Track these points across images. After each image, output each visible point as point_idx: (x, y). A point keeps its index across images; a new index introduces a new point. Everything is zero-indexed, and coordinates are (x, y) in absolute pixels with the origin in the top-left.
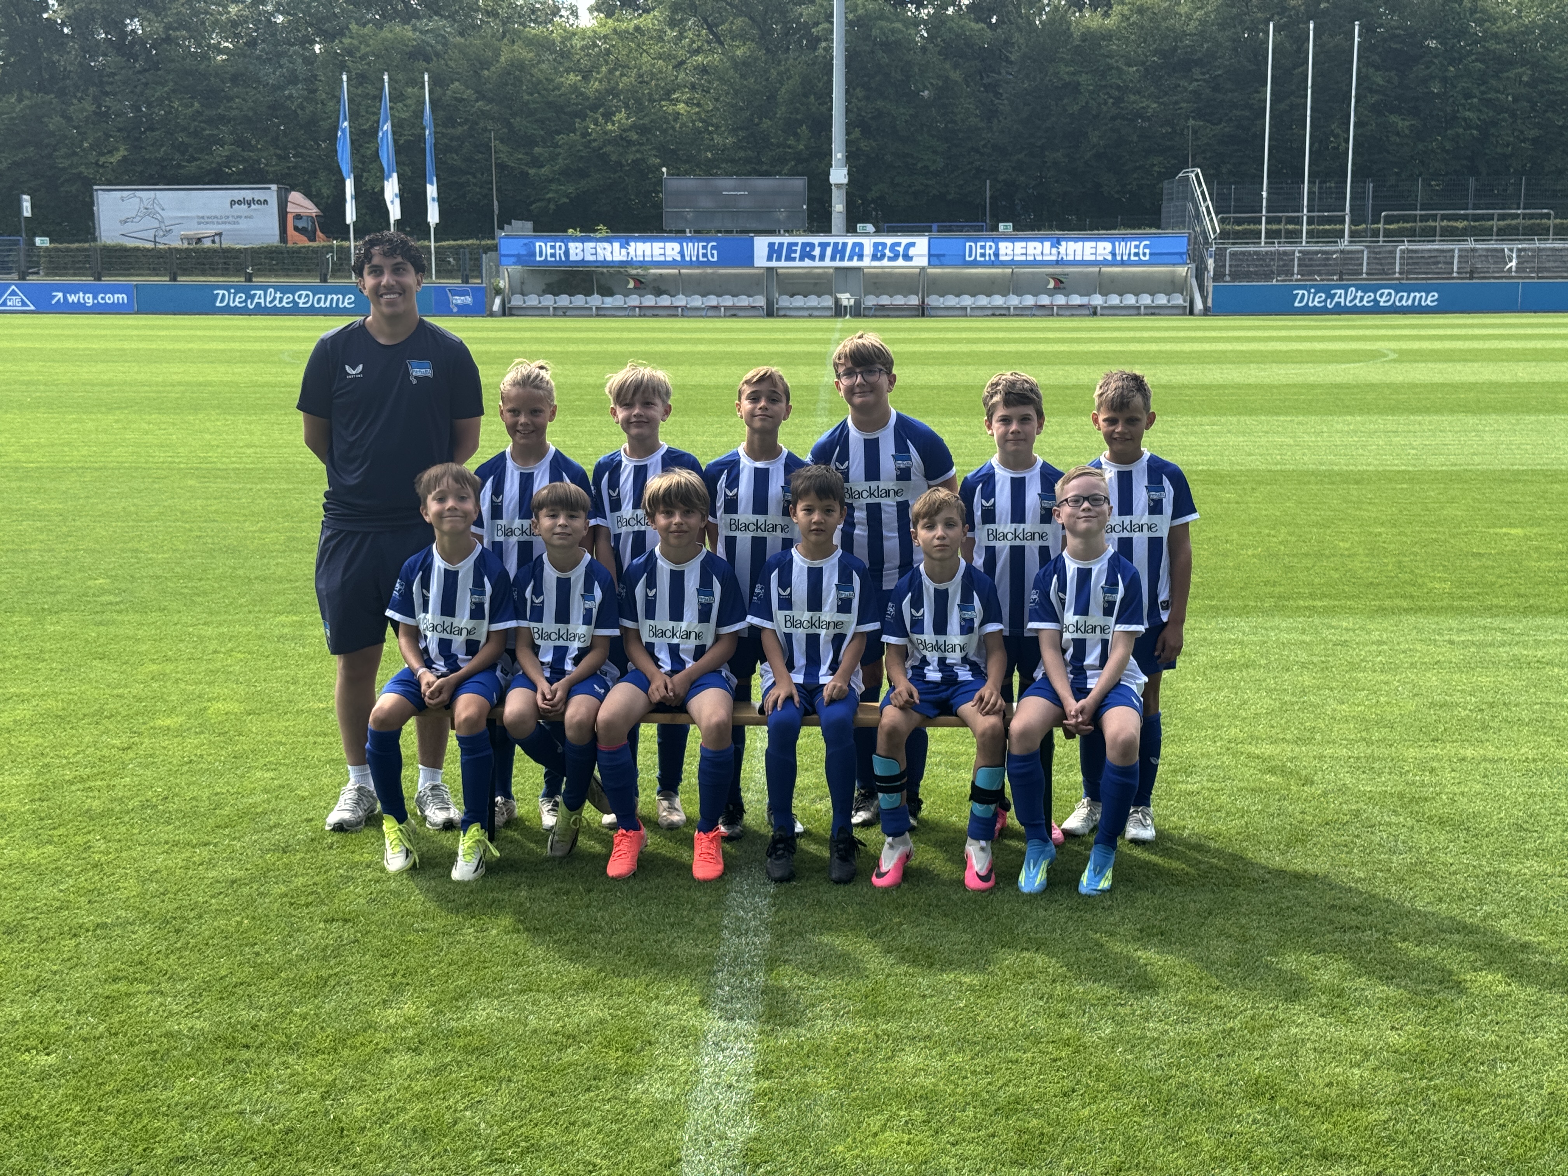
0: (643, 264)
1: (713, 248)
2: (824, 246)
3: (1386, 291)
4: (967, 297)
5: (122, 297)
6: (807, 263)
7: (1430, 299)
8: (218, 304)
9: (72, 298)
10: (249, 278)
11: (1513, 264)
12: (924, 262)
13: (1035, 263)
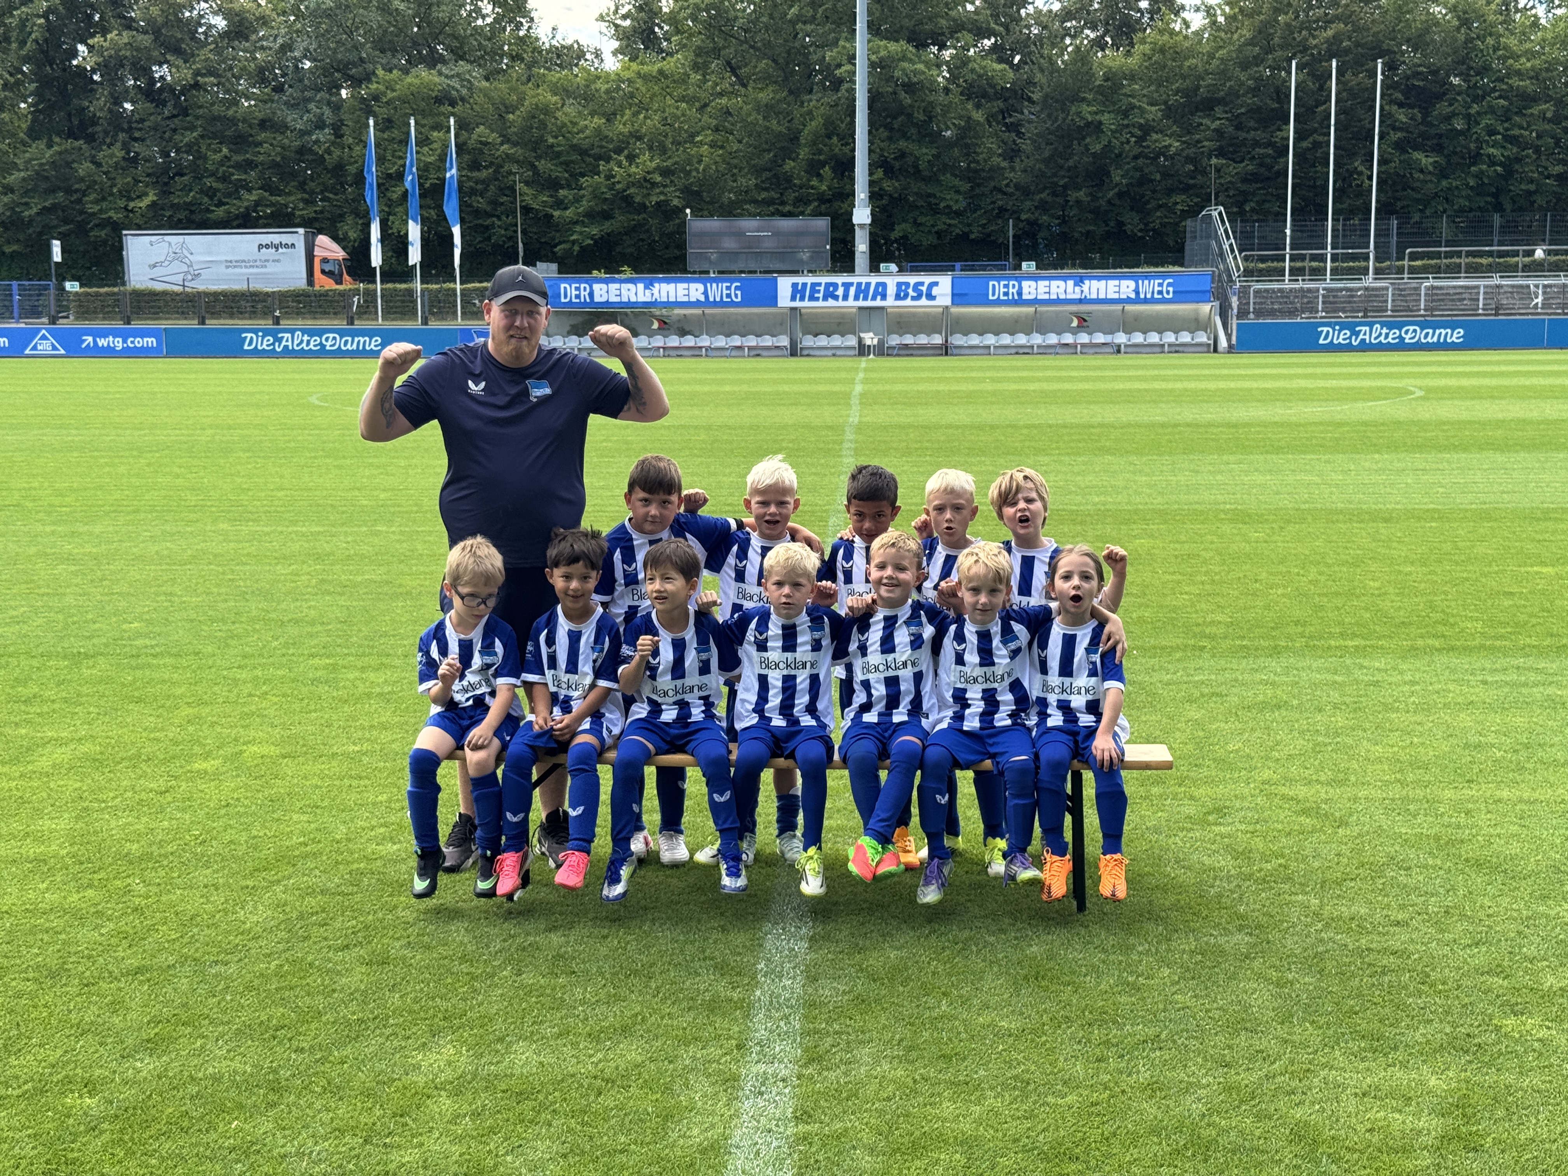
0: (668, 305)
1: (737, 288)
2: (847, 286)
3: (1411, 328)
4: (990, 335)
5: (151, 341)
6: (831, 302)
7: (1456, 336)
8: (246, 347)
9: (102, 342)
10: (277, 321)
11: (1540, 300)
12: (947, 301)
13: (1058, 301)
